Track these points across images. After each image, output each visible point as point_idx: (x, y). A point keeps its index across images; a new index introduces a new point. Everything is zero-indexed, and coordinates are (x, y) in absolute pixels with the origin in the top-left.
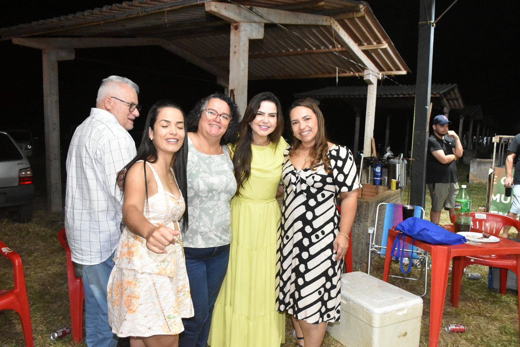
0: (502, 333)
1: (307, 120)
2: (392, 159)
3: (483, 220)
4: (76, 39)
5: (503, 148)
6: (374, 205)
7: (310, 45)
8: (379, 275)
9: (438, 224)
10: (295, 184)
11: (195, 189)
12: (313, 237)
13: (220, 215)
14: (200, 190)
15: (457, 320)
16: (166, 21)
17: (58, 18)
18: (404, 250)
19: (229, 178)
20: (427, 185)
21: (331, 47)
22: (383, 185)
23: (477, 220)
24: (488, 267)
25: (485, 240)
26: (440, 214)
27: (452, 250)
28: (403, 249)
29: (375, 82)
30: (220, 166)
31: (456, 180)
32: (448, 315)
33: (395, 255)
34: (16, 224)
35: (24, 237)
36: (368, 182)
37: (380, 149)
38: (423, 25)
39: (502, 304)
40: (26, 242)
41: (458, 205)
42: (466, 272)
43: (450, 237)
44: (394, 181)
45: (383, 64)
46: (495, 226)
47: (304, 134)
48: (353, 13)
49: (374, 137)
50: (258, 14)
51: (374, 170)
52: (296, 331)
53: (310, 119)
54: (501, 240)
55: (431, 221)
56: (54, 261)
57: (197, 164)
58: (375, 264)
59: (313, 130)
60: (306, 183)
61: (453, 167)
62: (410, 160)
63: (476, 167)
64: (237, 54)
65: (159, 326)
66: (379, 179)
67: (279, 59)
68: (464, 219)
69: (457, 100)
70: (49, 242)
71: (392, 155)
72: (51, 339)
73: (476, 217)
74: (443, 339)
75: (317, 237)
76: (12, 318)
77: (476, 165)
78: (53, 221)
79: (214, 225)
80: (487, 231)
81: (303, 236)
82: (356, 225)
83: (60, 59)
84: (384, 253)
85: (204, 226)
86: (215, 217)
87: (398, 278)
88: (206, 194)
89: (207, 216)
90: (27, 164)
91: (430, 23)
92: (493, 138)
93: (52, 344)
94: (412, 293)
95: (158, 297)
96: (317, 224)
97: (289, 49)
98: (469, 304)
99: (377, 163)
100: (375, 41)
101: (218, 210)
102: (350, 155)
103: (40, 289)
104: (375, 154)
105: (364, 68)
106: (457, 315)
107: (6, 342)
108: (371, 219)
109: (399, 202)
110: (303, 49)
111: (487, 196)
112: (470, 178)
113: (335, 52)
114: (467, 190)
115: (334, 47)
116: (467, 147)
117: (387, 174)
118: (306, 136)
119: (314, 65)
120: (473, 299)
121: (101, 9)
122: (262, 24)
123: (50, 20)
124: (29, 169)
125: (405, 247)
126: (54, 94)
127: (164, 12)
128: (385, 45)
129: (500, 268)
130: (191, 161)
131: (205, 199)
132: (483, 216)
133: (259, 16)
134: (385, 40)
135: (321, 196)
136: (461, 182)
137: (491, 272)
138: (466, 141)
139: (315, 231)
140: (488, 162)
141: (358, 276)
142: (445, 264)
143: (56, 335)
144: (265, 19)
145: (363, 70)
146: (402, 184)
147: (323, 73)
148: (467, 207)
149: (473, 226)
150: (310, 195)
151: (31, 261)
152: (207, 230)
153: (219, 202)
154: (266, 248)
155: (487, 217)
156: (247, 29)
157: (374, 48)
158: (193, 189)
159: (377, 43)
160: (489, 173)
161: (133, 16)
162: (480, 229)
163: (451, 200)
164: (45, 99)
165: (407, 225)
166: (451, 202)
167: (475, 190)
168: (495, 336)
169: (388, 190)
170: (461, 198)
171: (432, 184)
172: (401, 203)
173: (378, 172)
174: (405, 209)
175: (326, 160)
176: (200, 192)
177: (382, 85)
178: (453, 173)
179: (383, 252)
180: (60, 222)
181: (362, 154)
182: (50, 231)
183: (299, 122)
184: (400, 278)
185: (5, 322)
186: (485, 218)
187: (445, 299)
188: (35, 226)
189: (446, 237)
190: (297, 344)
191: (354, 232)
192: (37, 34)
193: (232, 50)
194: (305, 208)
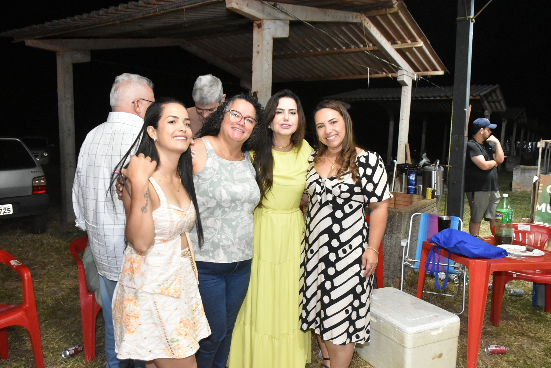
0: (547, 355)
1: (334, 123)
2: (427, 166)
3: (527, 232)
4: (92, 40)
5: (549, 154)
6: (408, 216)
7: (339, 44)
8: (413, 290)
9: (476, 236)
10: (320, 194)
11: (217, 198)
12: (340, 252)
13: (244, 227)
14: (223, 200)
15: (498, 340)
16: (185, 19)
17: (72, 18)
18: (440, 264)
19: (253, 186)
20: (465, 194)
21: (362, 46)
22: (417, 193)
23: (520, 231)
24: (532, 283)
25: (529, 254)
26: (480, 225)
27: (491, 264)
28: (438, 262)
29: (409, 83)
30: (243, 173)
31: (498, 189)
32: (488, 334)
33: (429, 269)
34: (30, 236)
35: (38, 249)
36: (401, 191)
37: (415, 155)
38: (461, 21)
39: (547, 323)
40: (40, 254)
41: (499, 216)
42: (507, 288)
43: (489, 250)
44: (429, 189)
45: (418, 64)
46: (540, 238)
47: (330, 138)
48: (386, 8)
49: (408, 143)
50: (283, 10)
51: (408, 177)
52: (322, 351)
53: (337, 122)
54: (546, 254)
55: (470, 234)
56: (68, 275)
57: (219, 171)
58: (409, 279)
59: (340, 135)
60: (331, 193)
61: (494, 174)
62: (447, 167)
63: (519, 174)
64: (260, 54)
65: (161, 349)
66: (413, 187)
67: (307, 59)
68: (505, 231)
69: (499, 102)
70: (63, 255)
71: (428, 162)
72: (62, 357)
73: (519, 229)
74: (482, 360)
75: (344, 251)
76: (23, 335)
77: (520, 172)
78: (68, 232)
79: (237, 238)
80: (531, 243)
81: (329, 250)
82: (388, 237)
83: (75, 62)
84: (418, 268)
85: (227, 239)
86: (238, 229)
87: (434, 294)
88: (229, 205)
89: (229, 227)
90: (41, 172)
91: (469, 19)
92: (539, 143)
93: (63, 362)
94: (448, 311)
95: (160, 318)
96: (344, 237)
97: (317, 48)
98: (511, 323)
99: (412, 170)
100: (409, 39)
101: (242, 221)
102: (380, 162)
103: (52, 304)
104: (409, 161)
105: (398, 68)
106: (498, 335)
107: (15, 359)
108: (404, 231)
109: (435, 212)
110: (332, 49)
111: (531, 206)
112: (513, 187)
113: (366, 52)
114: (509, 199)
115: (365, 46)
116: (510, 153)
117: (422, 182)
118: (333, 141)
119: (344, 66)
120: (515, 317)
121: (117, 7)
122: (287, 21)
123: (64, 20)
124: (43, 177)
125: (440, 261)
126: (68, 99)
127: (183, 10)
128: (421, 44)
129: (546, 284)
130: (212, 167)
131: (228, 209)
132: (527, 228)
133: (284, 12)
134: (420, 37)
135: (348, 207)
136: (503, 191)
137: (535, 289)
138: (509, 147)
139: (342, 245)
140: (532, 169)
141: (389, 291)
142: (484, 279)
143: (68, 353)
144: (290, 16)
145: (397, 71)
146: (439, 193)
147: (354, 74)
148: (509, 218)
149: (515, 238)
150: (337, 207)
151: (45, 274)
152: (230, 243)
153: (242, 212)
154: (289, 261)
155: (531, 229)
156: (270, 26)
157: (409, 46)
158: (215, 199)
159: (412, 41)
160: (534, 181)
161: (150, 15)
162: (523, 242)
163: (492, 209)
164: (59, 103)
165: (443, 237)
166: (491, 212)
167: (518, 200)
168: (539, 357)
169: (423, 199)
170: (502, 208)
171: (472, 193)
172: (437, 214)
173: (412, 180)
174: (440, 220)
175: (354, 168)
176: (222, 202)
177: (417, 86)
178: (495, 181)
179: (417, 266)
180: (75, 233)
181: (395, 161)
182: (65, 243)
183: (324, 126)
184: (436, 295)
185: (15, 339)
186: (529, 230)
187: (485, 317)
188: (49, 238)
189: (485, 250)
190: (323, 365)
191: (386, 244)
192: (51, 35)
193: (255, 50)
194: (332, 220)
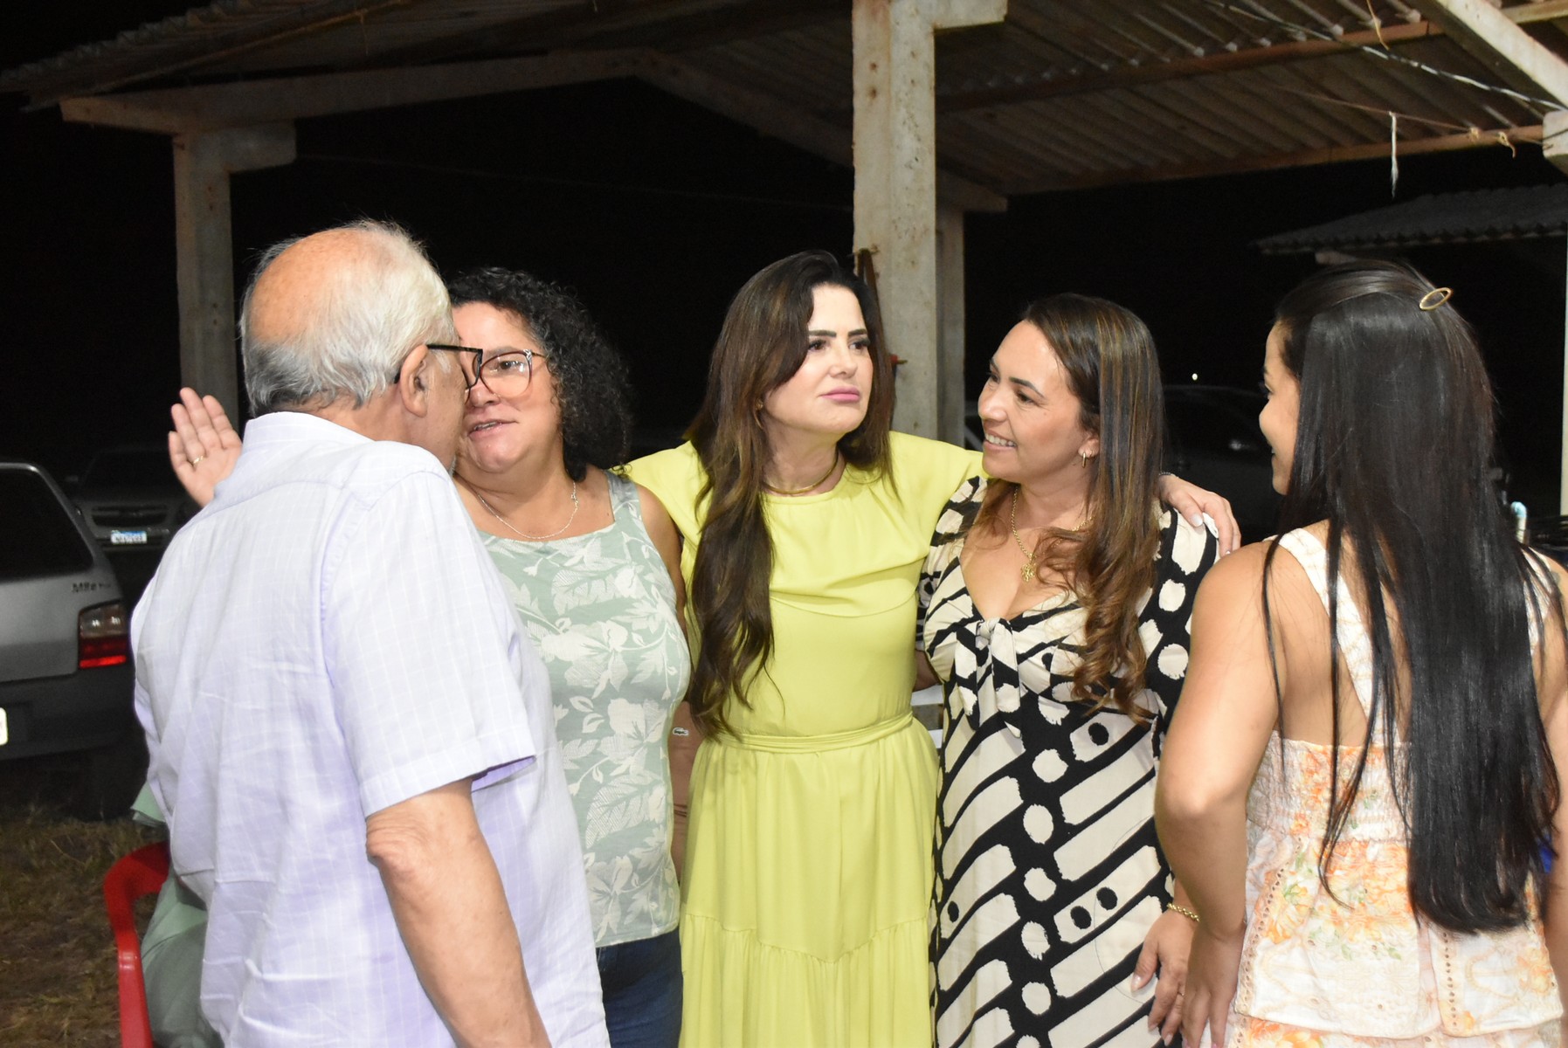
10: (973, 684)
12: (1063, 919)
13: (617, 802)
19: (637, 633)
30: (597, 583)
40: (92, 899)
60: (1016, 685)
64: (881, 98)
75: (1081, 918)
81: (1019, 912)
83: (239, 167)
90: (109, 586)
96: (1074, 860)
97: (1188, 46)
101: (607, 778)
105: (1541, 104)
113: (1368, 49)
123: (179, 20)
124: (116, 607)
126: (215, 305)
135: (1089, 738)
139: (1067, 891)
145: (1544, 115)
150: (1037, 734)
164: (184, 326)
192: (145, 76)
193: (860, 82)
194: (1020, 790)
